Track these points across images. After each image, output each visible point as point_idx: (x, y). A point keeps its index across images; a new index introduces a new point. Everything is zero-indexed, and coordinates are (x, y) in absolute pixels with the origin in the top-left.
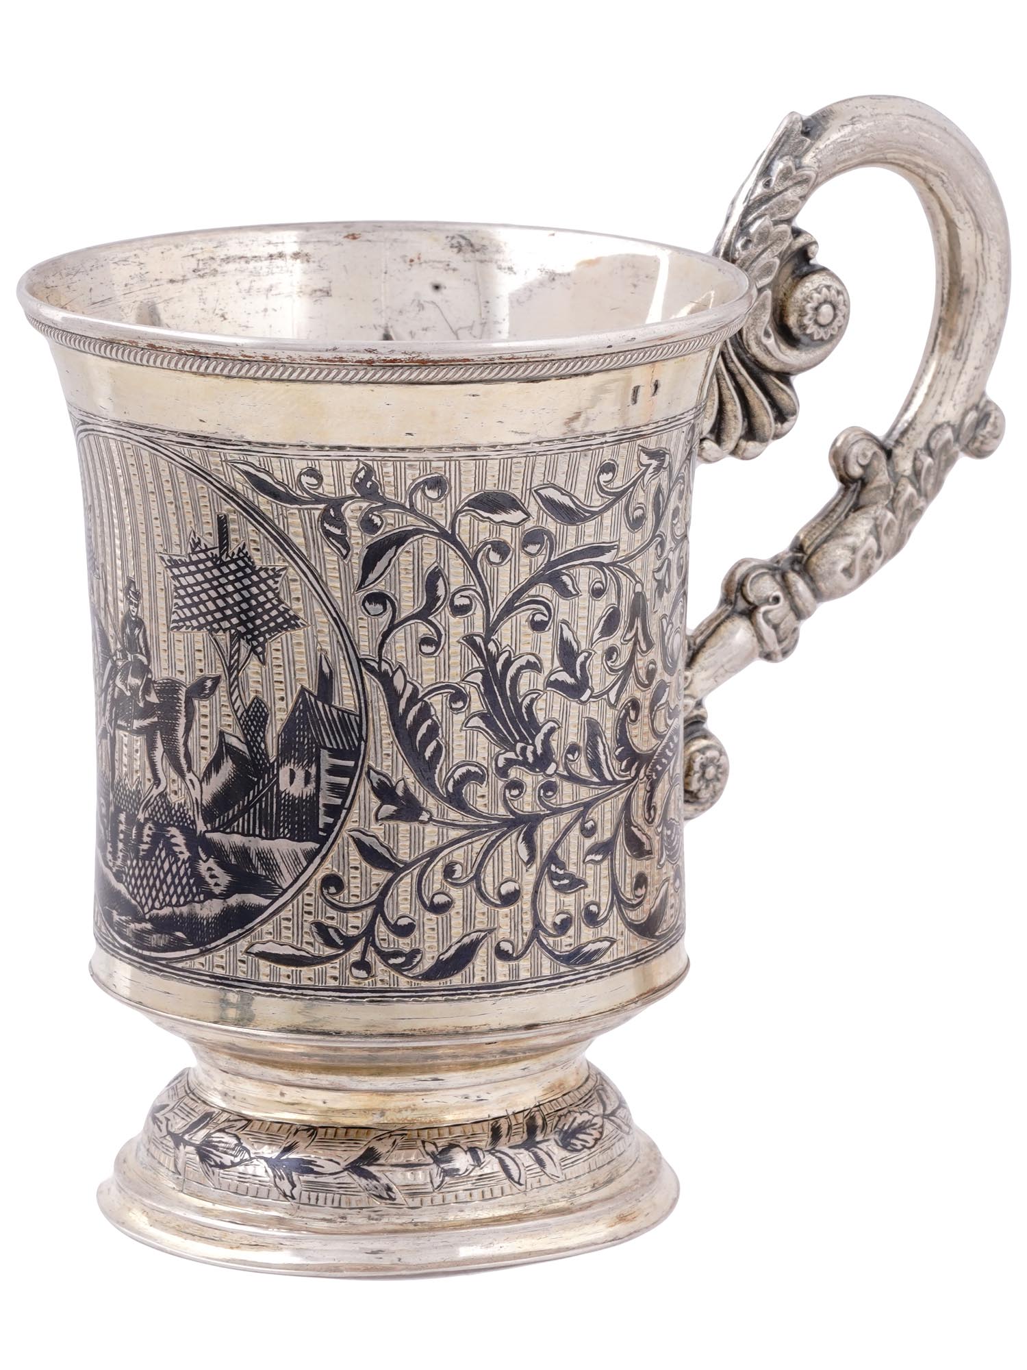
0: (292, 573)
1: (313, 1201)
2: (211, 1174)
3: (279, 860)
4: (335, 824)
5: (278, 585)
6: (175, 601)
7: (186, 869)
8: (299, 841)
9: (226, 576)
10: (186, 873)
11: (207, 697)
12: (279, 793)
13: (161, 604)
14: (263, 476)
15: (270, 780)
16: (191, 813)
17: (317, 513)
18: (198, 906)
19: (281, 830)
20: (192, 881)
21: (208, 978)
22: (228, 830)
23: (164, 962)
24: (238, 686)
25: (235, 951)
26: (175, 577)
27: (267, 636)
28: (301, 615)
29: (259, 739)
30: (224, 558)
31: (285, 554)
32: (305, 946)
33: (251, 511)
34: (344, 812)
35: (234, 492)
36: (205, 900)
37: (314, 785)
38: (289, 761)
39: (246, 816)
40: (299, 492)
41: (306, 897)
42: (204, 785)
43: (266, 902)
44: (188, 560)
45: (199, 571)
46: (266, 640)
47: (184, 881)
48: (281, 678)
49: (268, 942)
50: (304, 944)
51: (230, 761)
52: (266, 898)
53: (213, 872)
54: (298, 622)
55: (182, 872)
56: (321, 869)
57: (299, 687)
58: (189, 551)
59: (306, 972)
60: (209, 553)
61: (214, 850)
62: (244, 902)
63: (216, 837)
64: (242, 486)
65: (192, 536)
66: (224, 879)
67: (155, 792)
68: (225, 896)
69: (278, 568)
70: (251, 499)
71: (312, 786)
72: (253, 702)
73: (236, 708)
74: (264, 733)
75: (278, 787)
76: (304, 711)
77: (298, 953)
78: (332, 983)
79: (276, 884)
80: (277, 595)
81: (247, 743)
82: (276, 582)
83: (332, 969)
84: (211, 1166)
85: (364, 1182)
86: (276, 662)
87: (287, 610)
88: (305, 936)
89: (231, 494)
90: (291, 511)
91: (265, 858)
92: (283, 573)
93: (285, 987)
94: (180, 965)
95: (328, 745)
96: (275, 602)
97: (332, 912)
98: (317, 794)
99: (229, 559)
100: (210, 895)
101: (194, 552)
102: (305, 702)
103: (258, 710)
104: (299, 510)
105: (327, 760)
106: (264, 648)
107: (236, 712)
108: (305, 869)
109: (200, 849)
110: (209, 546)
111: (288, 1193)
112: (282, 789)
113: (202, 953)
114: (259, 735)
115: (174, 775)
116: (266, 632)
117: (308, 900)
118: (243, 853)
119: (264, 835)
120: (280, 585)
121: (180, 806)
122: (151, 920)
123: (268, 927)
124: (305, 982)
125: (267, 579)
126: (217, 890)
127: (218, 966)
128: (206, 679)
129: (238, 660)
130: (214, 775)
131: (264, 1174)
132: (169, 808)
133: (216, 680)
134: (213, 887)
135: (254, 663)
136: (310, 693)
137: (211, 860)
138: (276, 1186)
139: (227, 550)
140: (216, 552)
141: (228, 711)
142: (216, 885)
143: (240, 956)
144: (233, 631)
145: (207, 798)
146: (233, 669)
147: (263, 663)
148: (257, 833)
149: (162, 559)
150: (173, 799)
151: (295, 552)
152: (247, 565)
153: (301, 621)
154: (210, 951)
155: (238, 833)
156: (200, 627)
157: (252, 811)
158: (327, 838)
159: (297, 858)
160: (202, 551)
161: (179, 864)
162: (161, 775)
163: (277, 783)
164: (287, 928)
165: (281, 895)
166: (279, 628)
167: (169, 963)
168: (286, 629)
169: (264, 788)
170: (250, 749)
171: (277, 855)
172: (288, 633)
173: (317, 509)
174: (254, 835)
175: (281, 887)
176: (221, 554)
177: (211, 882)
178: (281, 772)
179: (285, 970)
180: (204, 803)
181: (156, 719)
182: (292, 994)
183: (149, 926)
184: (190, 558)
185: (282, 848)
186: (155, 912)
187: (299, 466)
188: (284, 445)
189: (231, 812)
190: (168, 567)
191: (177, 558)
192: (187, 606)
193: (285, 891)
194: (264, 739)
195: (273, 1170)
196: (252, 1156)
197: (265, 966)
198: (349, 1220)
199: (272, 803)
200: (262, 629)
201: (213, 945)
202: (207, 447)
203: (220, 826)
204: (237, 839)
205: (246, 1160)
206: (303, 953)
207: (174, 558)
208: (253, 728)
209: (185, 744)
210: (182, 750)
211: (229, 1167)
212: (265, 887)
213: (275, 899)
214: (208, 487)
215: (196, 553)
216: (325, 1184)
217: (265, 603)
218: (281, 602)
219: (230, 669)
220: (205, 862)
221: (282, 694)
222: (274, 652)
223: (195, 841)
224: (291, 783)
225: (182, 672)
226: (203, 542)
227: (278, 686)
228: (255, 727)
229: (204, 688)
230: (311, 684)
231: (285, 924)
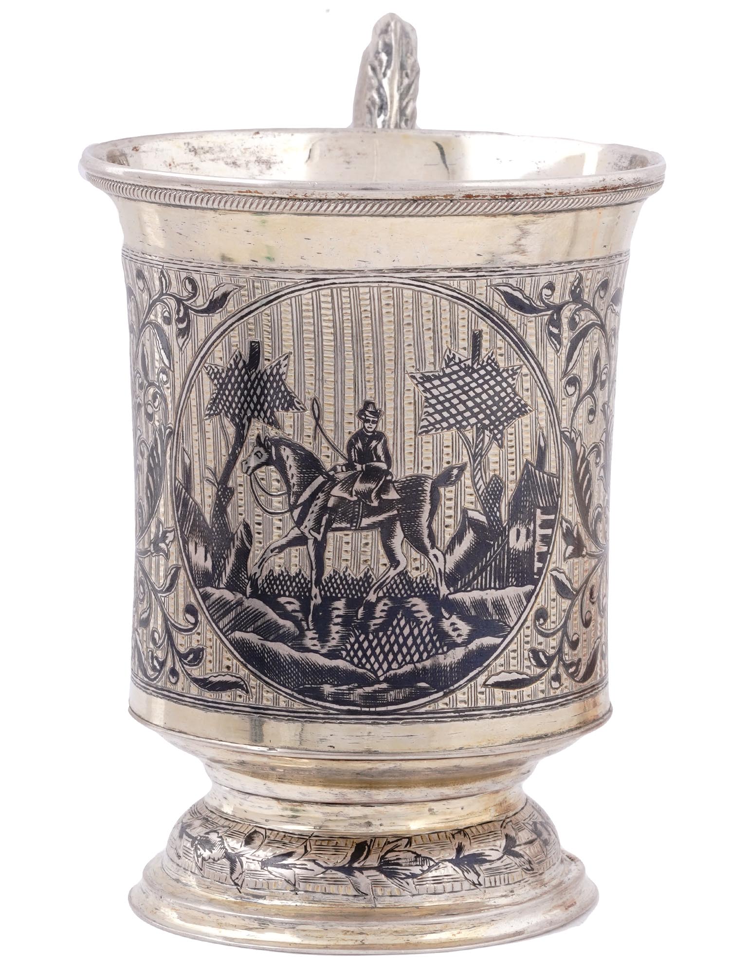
0: (525, 370)
1: (493, 884)
2: (405, 884)
3: (508, 604)
4: (543, 567)
5: (515, 382)
6: (425, 410)
7: (429, 629)
8: (522, 586)
9: (476, 381)
10: (429, 633)
11: (453, 483)
12: (509, 549)
13: (409, 415)
14: (517, 294)
15: (503, 541)
16: (434, 582)
17: (546, 318)
18: (441, 657)
19: (510, 580)
20: (435, 638)
21: (453, 714)
22: (469, 589)
23: (405, 711)
24: (480, 469)
25: (476, 686)
26: (426, 390)
27: (505, 424)
28: (529, 403)
29: (495, 509)
30: (475, 366)
31: (521, 355)
32: (526, 670)
33: (501, 325)
34: (549, 556)
35: (491, 310)
36: (448, 650)
37: (532, 538)
38: (516, 523)
39: (484, 574)
40: (538, 303)
41: (526, 630)
42: (447, 556)
43: (498, 641)
44: (441, 374)
45: (452, 381)
46: (504, 428)
47: (428, 639)
48: (513, 456)
49: (500, 673)
50: (525, 668)
51: (471, 531)
52: (499, 637)
53: (456, 626)
54: (527, 409)
55: (424, 632)
56: (536, 604)
57: (525, 460)
58: (444, 365)
59: (527, 690)
60: (462, 365)
61: (455, 608)
62: (482, 644)
63: (459, 596)
64: (498, 303)
65: (448, 353)
66: (465, 629)
67: (392, 573)
68: (466, 643)
69: (515, 368)
70: (503, 314)
71: (530, 540)
72: (491, 479)
73: (478, 487)
74: (499, 504)
75: (508, 545)
76: (527, 481)
77: (520, 677)
78: (541, 696)
79: (506, 625)
80: (513, 390)
81: (485, 514)
82: (514, 379)
83: (540, 685)
84: (402, 879)
85: (517, 860)
86: (510, 444)
87: (520, 401)
88: (525, 661)
89: (487, 312)
90: (531, 319)
91: (499, 606)
92: (519, 371)
93: (513, 707)
94: (423, 710)
95: (541, 505)
96: (512, 396)
97: (541, 639)
98: (533, 546)
99: (479, 366)
100: (454, 645)
101: (447, 366)
102: (529, 472)
103: (496, 486)
104: (535, 317)
105: (540, 517)
106: (502, 434)
107: (478, 490)
108: (525, 608)
109: (443, 610)
110: (463, 359)
111: (476, 882)
112: (511, 546)
113: (445, 695)
114: (495, 506)
115: (415, 554)
116: (505, 421)
117: (528, 632)
118: (480, 605)
119: (497, 586)
120: (516, 382)
121: (422, 578)
122: (386, 680)
123: (500, 661)
124: (526, 699)
125: (508, 378)
126: (459, 640)
127: (461, 701)
128: (452, 468)
129: (481, 448)
130: (457, 547)
131: (454, 873)
132: (410, 582)
133: (462, 469)
134: (455, 638)
135: (494, 449)
136: (532, 465)
137: (454, 617)
138: (466, 878)
139: (478, 359)
140: (469, 363)
141: (471, 491)
142: (459, 635)
143: (480, 689)
144: (479, 425)
145: (450, 566)
146: (478, 456)
147: (501, 446)
148: (493, 585)
149: (413, 377)
150: (414, 574)
151: (528, 353)
152: (494, 369)
153: (529, 407)
154: (453, 691)
155: (477, 589)
156: (450, 427)
157: (489, 569)
158: (539, 580)
159: (520, 601)
160: (456, 364)
161: (421, 626)
162: (400, 556)
163: (508, 543)
164: (514, 658)
165: (509, 633)
166: (514, 416)
167: (410, 712)
168: (519, 417)
169: (498, 548)
170: (488, 518)
171: (507, 601)
172: (520, 419)
173: (547, 315)
174: (490, 588)
175: (509, 626)
176: (473, 364)
177: (454, 634)
178: (511, 532)
179: (513, 692)
180: (447, 571)
181: (395, 512)
182: (518, 711)
183: (384, 686)
184: (444, 372)
185: (511, 593)
186: (392, 672)
187: (544, 281)
188: (537, 266)
189: (471, 574)
190: (419, 383)
191: (430, 374)
192: (437, 412)
193: (512, 628)
194: (499, 509)
195: (460, 868)
196: (437, 861)
197: (498, 692)
198: (515, 893)
199: (504, 559)
200: (502, 420)
201: (456, 686)
202: (478, 276)
203: (462, 587)
204: (477, 595)
205: (433, 866)
206: (525, 676)
207: (427, 374)
208: (491, 501)
209: (429, 527)
210: (426, 532)
211: (421, 875)
212: (498, 629)
213: (505, 637)
214: (469, 310)
215: (450, 367)
216: (497, 868)
217: (505, 397)
218: (516, 394)
219: (474, 456)
220: (447, 619)
221: (513, 469)
222: (509, 436)
223: (436, 604)
224: (518, 539)
225: (428, 468)
226: (457, 356)
227: (510, 462)
228: (493, 500)
229: (450, 476)
230: (531, 457)
231: (512, 655)
